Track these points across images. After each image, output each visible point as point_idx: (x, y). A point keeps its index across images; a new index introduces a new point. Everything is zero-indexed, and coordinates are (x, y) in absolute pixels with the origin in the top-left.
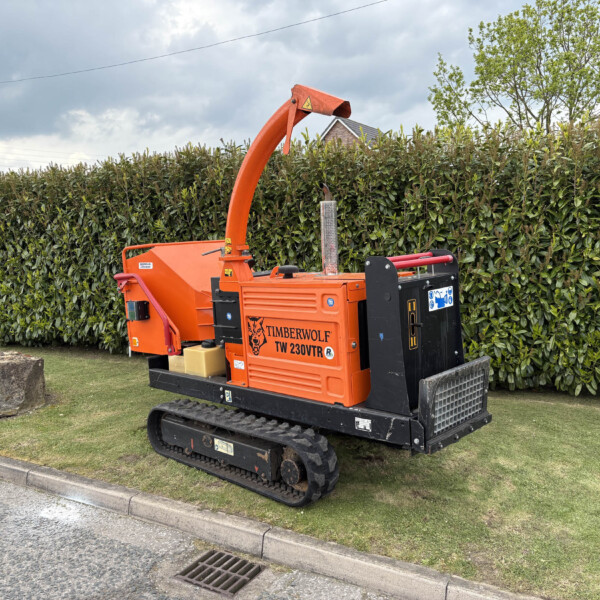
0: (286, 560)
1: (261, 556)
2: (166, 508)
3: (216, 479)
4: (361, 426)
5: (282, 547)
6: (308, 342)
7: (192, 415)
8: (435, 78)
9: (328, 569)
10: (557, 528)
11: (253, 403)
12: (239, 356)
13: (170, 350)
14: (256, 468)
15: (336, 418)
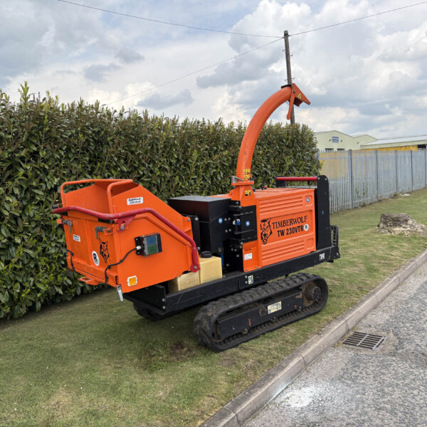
1: (349, 330)
2: (317, 344)
4: (321, 258)
5: (354, 317)
6: (296, 225)
12: (248, 251)
13: (196, 267)
14: (296, 306)
15: (311, 260)
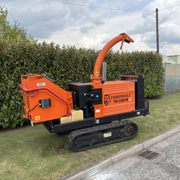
1: (144, 149)
2: (122, 154)
4: (138, 114)
6: (124, 98)
12: (98, 108)
13: (68, 114)
14: (119, 135)
15: (133, 114)
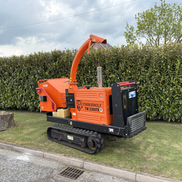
0: (90, 169)
1: (83, 168)
3: (68, 147)
4: (110, 131)
5: (89, 165)
6: (95, 107)
7: (61, 129)
8: (126, 29)
9: (102, 171)
10: (165, 158)
11: (78, 125)
13: (53, 110)
14: (80, 144)
